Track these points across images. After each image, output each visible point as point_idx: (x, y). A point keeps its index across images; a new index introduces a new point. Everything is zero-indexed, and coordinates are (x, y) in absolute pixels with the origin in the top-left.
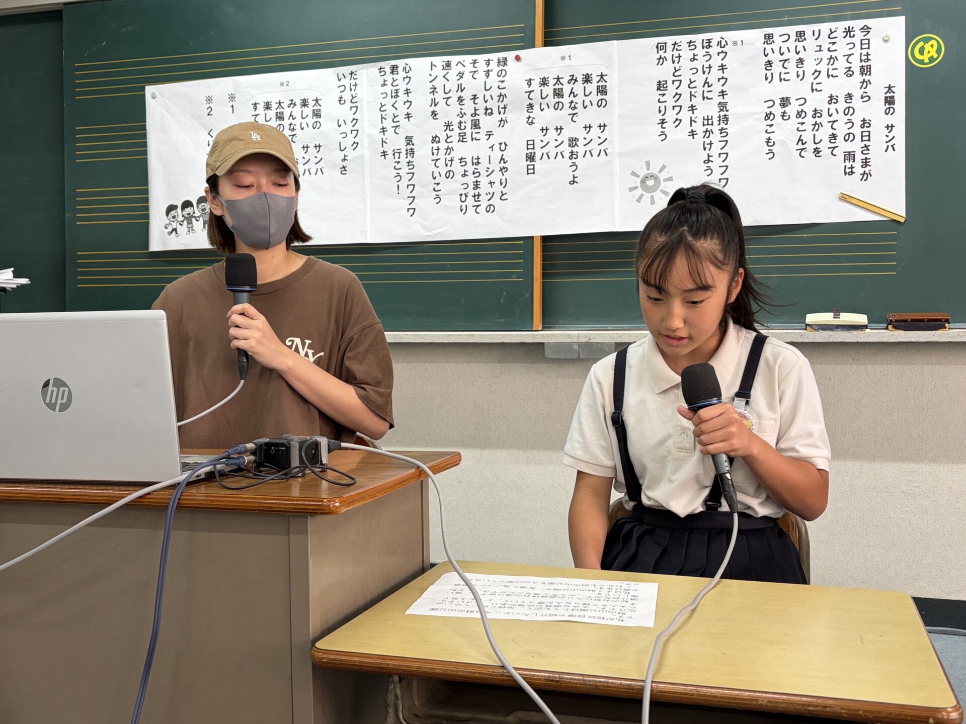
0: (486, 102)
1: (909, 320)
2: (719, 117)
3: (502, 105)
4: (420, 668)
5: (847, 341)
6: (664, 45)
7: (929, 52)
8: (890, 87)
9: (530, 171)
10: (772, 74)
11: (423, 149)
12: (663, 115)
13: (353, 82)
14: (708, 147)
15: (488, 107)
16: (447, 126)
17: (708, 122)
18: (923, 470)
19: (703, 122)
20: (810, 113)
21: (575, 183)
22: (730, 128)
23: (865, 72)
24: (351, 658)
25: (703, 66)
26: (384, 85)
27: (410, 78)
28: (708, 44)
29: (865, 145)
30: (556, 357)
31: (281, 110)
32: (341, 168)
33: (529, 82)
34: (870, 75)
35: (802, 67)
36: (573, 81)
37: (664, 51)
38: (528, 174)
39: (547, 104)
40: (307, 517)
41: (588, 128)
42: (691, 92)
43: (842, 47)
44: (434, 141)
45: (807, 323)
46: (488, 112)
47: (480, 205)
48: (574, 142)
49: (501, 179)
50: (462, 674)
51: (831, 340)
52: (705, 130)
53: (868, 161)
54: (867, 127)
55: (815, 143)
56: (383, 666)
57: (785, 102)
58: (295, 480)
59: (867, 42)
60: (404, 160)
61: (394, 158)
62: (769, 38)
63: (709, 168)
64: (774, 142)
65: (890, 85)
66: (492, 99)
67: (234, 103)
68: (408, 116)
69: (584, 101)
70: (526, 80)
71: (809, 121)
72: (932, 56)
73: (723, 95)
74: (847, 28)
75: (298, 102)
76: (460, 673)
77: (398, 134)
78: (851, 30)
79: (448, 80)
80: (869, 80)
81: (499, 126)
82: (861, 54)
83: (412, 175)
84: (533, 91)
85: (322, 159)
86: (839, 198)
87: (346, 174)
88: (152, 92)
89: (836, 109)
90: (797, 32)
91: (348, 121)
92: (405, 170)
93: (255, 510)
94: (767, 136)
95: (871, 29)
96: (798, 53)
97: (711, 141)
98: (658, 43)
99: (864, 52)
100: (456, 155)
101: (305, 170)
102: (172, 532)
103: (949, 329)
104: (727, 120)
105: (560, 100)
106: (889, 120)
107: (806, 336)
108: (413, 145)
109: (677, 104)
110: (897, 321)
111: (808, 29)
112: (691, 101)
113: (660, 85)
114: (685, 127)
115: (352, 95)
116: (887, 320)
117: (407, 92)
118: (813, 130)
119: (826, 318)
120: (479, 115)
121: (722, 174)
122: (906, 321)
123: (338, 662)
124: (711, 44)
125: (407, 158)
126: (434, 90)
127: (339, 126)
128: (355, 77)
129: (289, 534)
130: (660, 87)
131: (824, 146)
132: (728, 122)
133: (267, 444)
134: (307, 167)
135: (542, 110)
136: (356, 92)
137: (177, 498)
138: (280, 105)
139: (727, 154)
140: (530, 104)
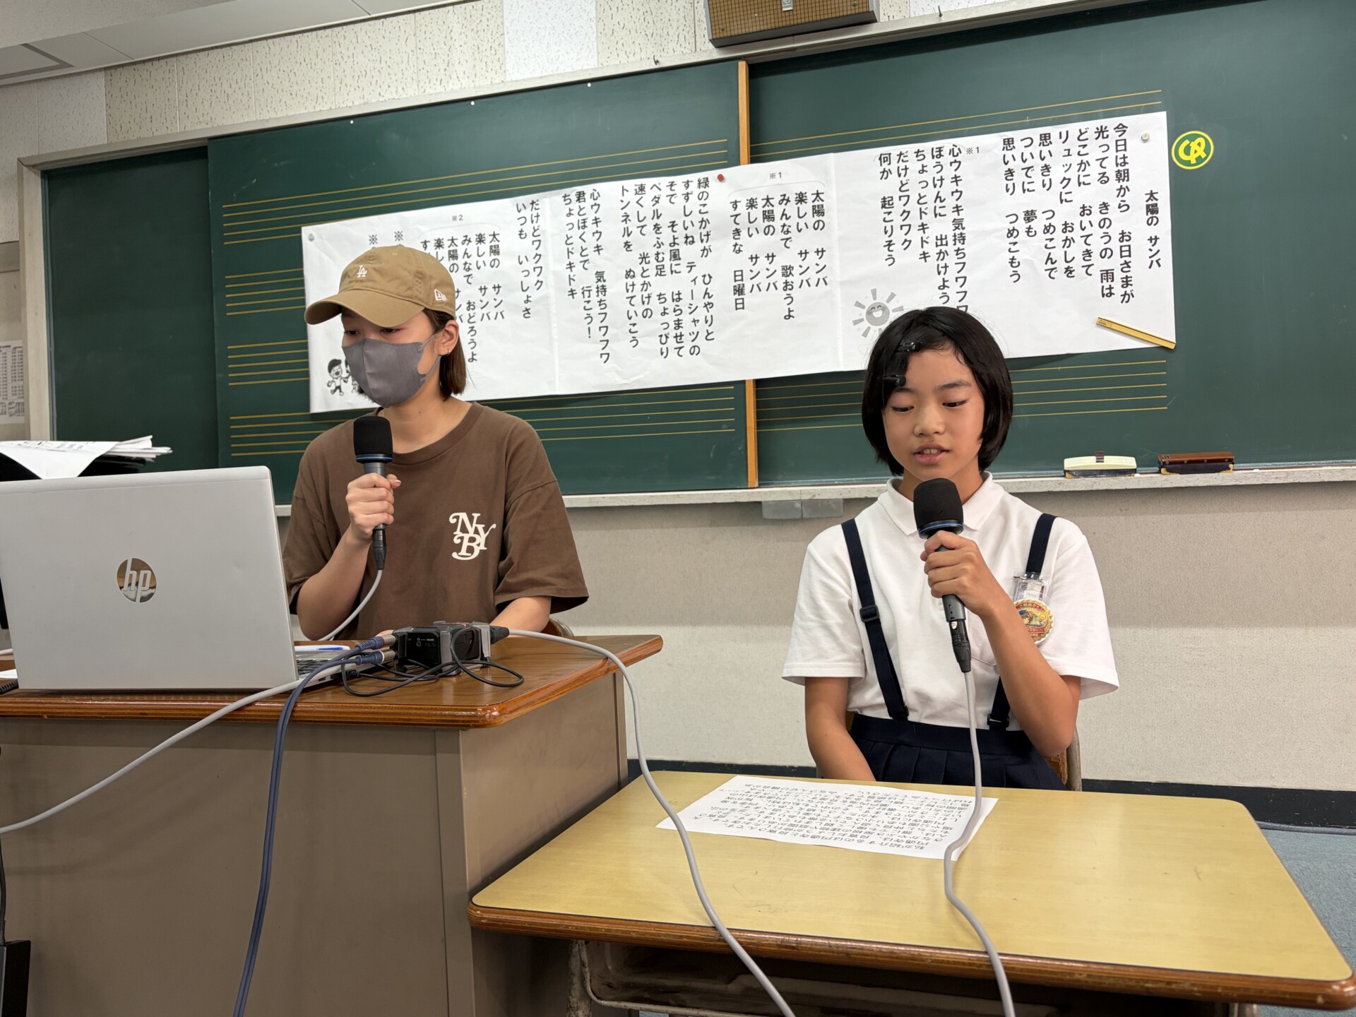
0: (686, 229)
1: (1186, 462)
2: (955, 236)
3: (704, 232)
4: (609, 930)
5: (1114, 488)
6: (888, 156)
7: (1196, 152)
8: (1152, 194)
9: (739, 306)
10: (1014, 184)
11: (616, 286)
12: (889, 236)
13: (535, 213)
14: (943, 270)
15: (689, 235)
16: (642, 258)
17: (942, 242)
18: (1208, 637)
19: (936, 243)
20: (1060, 227)
21: (791, 318)
22: (968, 248)
23: (1123, 178)
24: (518, 918)
25: (934, 178)
26: (570, 214)
27: (599, 205)
28: (938, 153)
29: (1125, 261)
30: (776, 518)
31: (455, 248)
32: (524, 311)
33: (735, 204)
34: (1128, 180)
35: (1049, 175)
36: (785, 202)
37: (888, 162)
38: (737, 309)
39: (756, 229)
40: (458, 731)
41: (804, 254)
42: (921, 209)
43: (1094, 150)
44: (629, 275)
45: (1065, 469)
46: (689, 240)
47: (683, 347)
48: (788, 271)
49: (706, 317)
50: (666, 938)
51: (1094, 488)
52: (939, 251)
53: (1129, 279)
54: (1127, 240)
55: (1066, 261)
56: (561, 928)
57: (1030, 216)
58: (448, 681)
59: (1123, 142)
60: (594, 299)
61: (584, 297)
62: (1008, 143)
63: (945, 295)
64: (1019, 263)
65: (1151, 191)
66: (693, 225)
68: (598, 249)
69: (798, 223)
70: (731, 203)
71: (1059, 236)
72: (1200, 156)
73: (958, 211)
74: (1100, 128)
75: (474, 238)
76: (663, 938)
77: (586, 269)
78: (1103, 130)
79: (642, 206)
80: (1127, 187)
81: (702, 256)
82: (1117, 157)
83: (604, 315)
84: (739, 214)
85: (502, 301)
86: (1097, 324)
87: (529, 317)
88: (308, 234)
89: (1090, 222)
90: (1041, 135)
91: (531, 257)
92: (596, 310)
93: (389, 724)
94: (1011, 255)
95: (1127, 127)
96: (1043, 159)
97: (946, 264)
98: (881, 155)
99: (1120, 154)
100: (654, 291)
101: (483, 315)
102: (285, 753)
103: (1234, 470)
104: (964, 239)
105: (771, 223)
106: (1152, 231)
107: (1066, 484)
108: (604, 281)
109: (905, 223)
110: (1171, 463)
111: (1054, 131)
112: (921, 218)
113: (884, 201)
114: (916, 248)
115: (534, 228)
116: (1159, 463)
117: (596, 221)
118: (1063, 247)
119: (1089, 462)
120: (678, 244)
121: (960, 301)
122: (1182, 462)
123: (501, 923)
124: (942, 153)
125: (598, 296)
126: (626, 218)
127: (521, 263)
128: (537, 207)
129: (436, 752)
130: (885, 204)
131: (1078, 265)
133: (410, 635)
134: (485, 311)
135: (750, 236)
136: (538, 224)
137: (290, 710)
138: (453, 242)
139: (965, 278)
140: (737, 230)
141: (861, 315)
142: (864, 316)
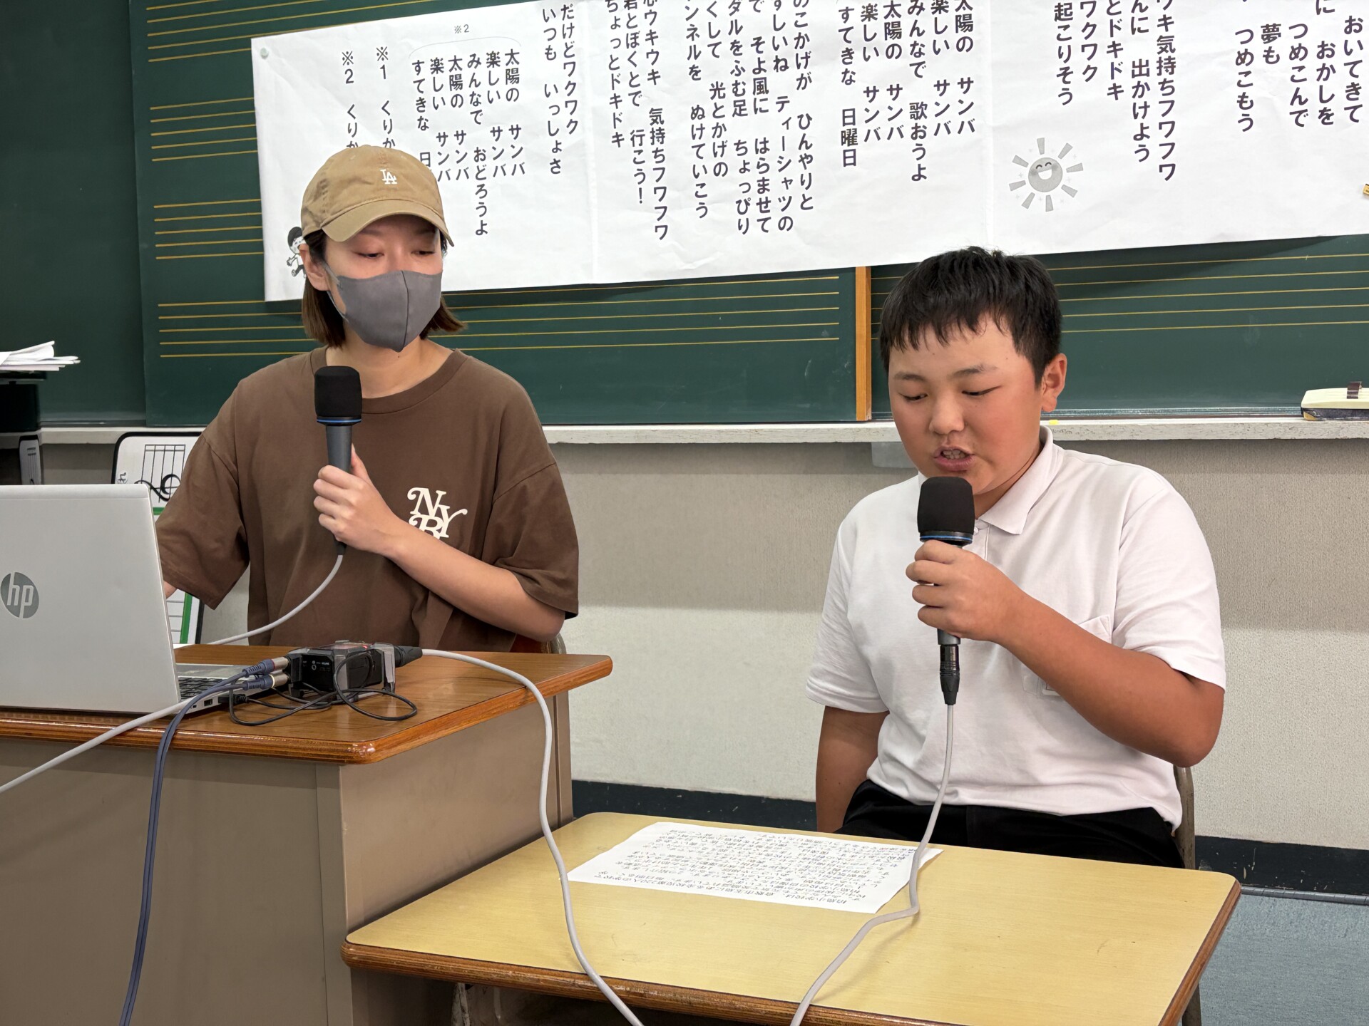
0: (776, 49)
2: (1160, 61)
3: (802, 53)
9: (848, 161)
11: (678, 127)
12: (1065, 61)
13: (567, 22)
14: (1141, 112)
15: (780, 58)
16: (715, 90)
17: (1140, 71)
19: (1133, 71)
20: (1314, 50)
21: (922, 179)
22: (1178, 79)
26: (615, 26)
27: (655, 13)
30: (890, 465)
31: (458, 72)
32: (551, 164)
33: (846, 13)
36: (917, 10)
38: (845, 165)
39: (875, 49)
40: (336, 766)
41: (942, 86)
42: (1112, 21)
44: (696, 115)
45: (1303, 406)
46: (781, 65)
47: (770, 218)
48: (920, 110)
49: (802, 175)
51: (1341, 436)
52: (1136, 84)
55: (1322, 101)
57: (1271, 32)
58: (343, 709)
60: (648, 147)
61: (634, 146)
63: (1143, 148)
64: (1252, 102)
66: (786, 44)
67: (385, 62)
68: (654, 76)
69: (935, 41)
70: (840, 11)
71: (1312, 63)
73: (1166, 25)
75: (484, 59)
77: (638, 105)
79: (715, 16)
81: (798, 89)
83: (661, 171)
84: (852, 28)
85: (522, 149)
86: (1364, 193)
87: (559, 172)
88: (261, 48)
89: (1359, 42)
91: (561, 88)
92: (650, 163)
94: (1241, 91)
97: (1145, 103)
100: (730, 137)
101: (497, 167)
102: (165, 780)
104: (1173, 67)
105: (896, 41)
107: (1300, 429)
108: (662, 122)
109: (1089, 41)
112: (1112, 35)
113: (1060, 10)
114: (1103, 80)
115: (566, 44)
117: (652, 36)
118: (1318, 80)
119: (1335, 397)
120: (765, 71)
121: (1164, 158)
125: (653, 144)
126: (693, 33)
127: (548, 96)
128: (571, 14)
129: (316, 786)
130: (1060, 14)
131: (1338, 106)
132: (1175, 69)
133: (305, 656)
134: (499, 162)
135: (867, 59)
136: (572, 39)
137: (170, 738)
138: (455, 63)
139: (1173, 123)
140: (847, 50)
141: (1021, 175)
142: (1026, 178)
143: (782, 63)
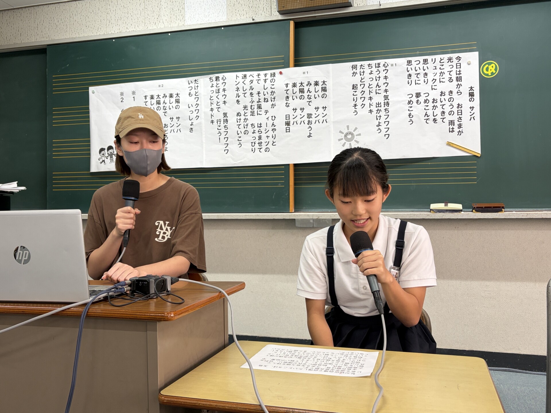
0: (265, 95)
1: (484, 207)
2: (384, 103)
3: (273, 97)
4: (217, 406)
5: (452, 218)
6: (356, 66)
7: (491, 70)
8: (471, 88)
9: (287, 131)
10: (411, 81)
11: (232, 119)
12: (355, 102)
13: (196, 85)
14: (379, 118)
15: (266, 98)
16: (245, 108)
17: (379, 105)
18: (492, 285)
19: (376, 106)
20: (431, 101)
21: (311, 137)
22: (390, 108)
23: (459, 80)
24: (179, 400)
25: (376, 77)
26: (212, 86)
27: (225, 83)
28: (378, 66)
29: (460, 117)
30: (301, 226)
31: (159, 99)
32: (190, 129)
33: (287, 85)
34: (461, 81)
35: (427, 77)
36: (309, 85)
37: (356, 69)
38: (286, 132)
39: (296, 96)
40: (157, 322)
41: (317, 108)
42: (370, 90)
43: (447, 67)
44: (238, 115)
45: (431, 209)
47: (262, 148)
48: (310, 116)
49: (273, 135)
50: (240, 409)
51: (444, 218)
52: (377, 110)
53: (461, 125)
54: (460, 108)
55: (434, 116)
56: (197, 404)
57: (418, 95)
58: (153, 301)
59: (459, 64)
60: (222, 125)
61: (218, 124)
62: (409, 62)
63: (379, 129)
64: (413, 116)
66: (268, 94)
67: (134, 96)
68: (225, 102)
69: (315, 95)
70: (285, 84)
71: (431, 105)
72: (493, 72)
73: (386, 92)
74: (449, 58)
75: (168, 95)
76: (238, 409)
77: (219, 111)
78: (451, 59)
79: (245, 84)
80: (461, 84)
81: (271, 108)
82: (456, 71)
83: (226, 132)
84: (289, 90)
85: (180, 124)
86: (447, 144)
87: (192, 132)
88: (92, 90)
89: (444, 99)
90: (424, 60)
91: (194, 105)
92: (223, 130)
93: (128, 318)
94: (409, 112)
95: (461, 58)
96: (424, 70)
97: (380, 115)
98: (353, 65)
99: (458, 70)
100: (249, 122)
101: (171, 130)
102: (84, 329)
103: (504, 211)
104: (388, 105)
105: (303, 94)
106: (471, 104)
107: (431, 216)
108: (227, 117)
109: (363, 96)
110: (477, 208)
111: (429, 58)
112: (370, 94)
113: (354, 86)
114: (367, 108)
115: (196, 92)
116: (472, 207)
117: (224, 90)
118: (433, 109)
119: (441, 206)
120: (261, 102)
121: (386, 132)
122: (482, 207)
123: (172, 402)
124: (380, 66)
125: (224, 124)
126: (238, 89)
127: (189, 108)
128: (197, 82)
129: (147, 331)
130: (354, 88)
131: (439, 118)
132: (389, 105)
133: (137, 280)
134: (172, 128)
135: (293, 100)
136: (198, 90)
137: (86, 312)
138: (158, 96)
139: (389, 122)
140: (287, 96)
141: (342, 137)
143: (266, 100)
